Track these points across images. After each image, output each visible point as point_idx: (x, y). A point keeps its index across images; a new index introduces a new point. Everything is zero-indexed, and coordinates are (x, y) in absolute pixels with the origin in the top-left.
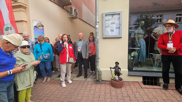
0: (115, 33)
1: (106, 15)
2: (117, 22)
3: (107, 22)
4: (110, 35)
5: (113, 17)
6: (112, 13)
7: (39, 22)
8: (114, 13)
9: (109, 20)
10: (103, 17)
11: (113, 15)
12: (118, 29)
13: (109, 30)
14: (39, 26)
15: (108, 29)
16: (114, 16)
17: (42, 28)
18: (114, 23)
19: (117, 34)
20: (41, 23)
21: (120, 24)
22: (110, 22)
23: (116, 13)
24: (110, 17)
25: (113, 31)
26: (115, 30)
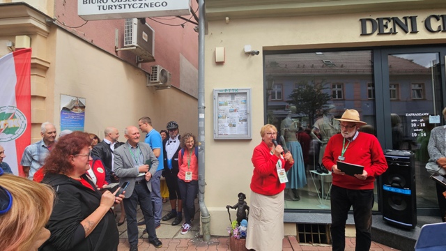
0: (238, 131)
1: (219, 94)
2: (241, 108)
3: (221, 108)
4: (229, 133)
5: (233, 98)
6: (231, 92)
7: (75, 99)
8: (234, 91)
9: (226, 104)
10: (213, 98)
11: (233, 94)
12: (244, 123)
13: (226, 124)
14: (75, 107)
15: (225, 122)
16: (236, 98)
17: (80, 110)
18: (235, 111)
19: (243, 132)
20: (80, 99)
21: (247, 114)
22: (228, 108)
23: (239, 91)
24: (229, 99)
25: (234, 126)
26: (238, 124)
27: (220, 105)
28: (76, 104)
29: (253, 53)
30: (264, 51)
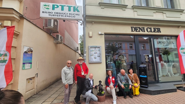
0: (97, 60)
1: (91, 47)
2: (98, 52)
3: (91, 52)
4: (94, 61)
5: (95, 49)
7: (29, 48)
8: (96, 47)
9: (93, 51)
10: (89, 49)
12: (99, 57)
13: (93, 58)
14: (29, 51)
15: (93, 57)
16: (96, 49)
17: (31, 53)
18: (96, 53)
19: (99, 60)
20: (31, 48)
21: (100, 54)
22: (93, 52)
24: (94, 49)
25: (96, 58)
26: (97, 58)
27: (91, 51)
28: (29, 50)
29: (101, 34)
30: (105, 34)
